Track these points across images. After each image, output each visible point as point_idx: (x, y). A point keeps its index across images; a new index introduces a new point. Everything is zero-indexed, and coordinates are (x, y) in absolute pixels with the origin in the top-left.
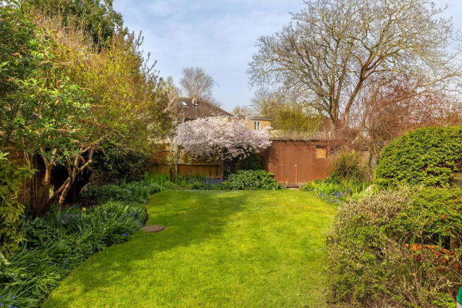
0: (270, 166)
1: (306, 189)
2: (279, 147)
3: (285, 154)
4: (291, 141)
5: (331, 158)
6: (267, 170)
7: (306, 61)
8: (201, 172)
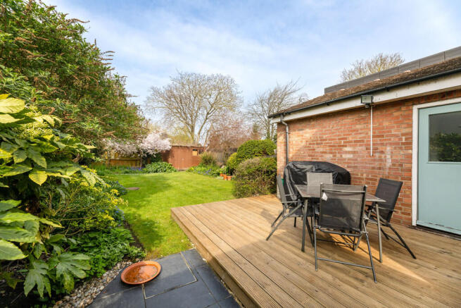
0: (170, 159)
1: (189, 171)
2: (175, 150)
3: (177, 153)
4: (187, 147)
5: (200, 155)
6: (168, 162)
7: (180, 105)
8: (125, 164)
